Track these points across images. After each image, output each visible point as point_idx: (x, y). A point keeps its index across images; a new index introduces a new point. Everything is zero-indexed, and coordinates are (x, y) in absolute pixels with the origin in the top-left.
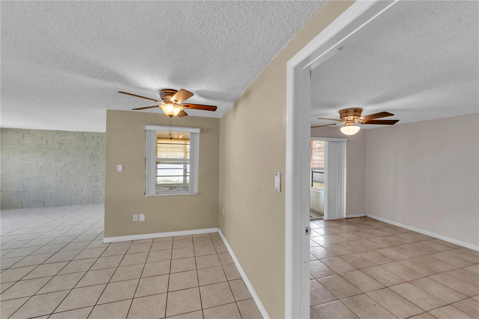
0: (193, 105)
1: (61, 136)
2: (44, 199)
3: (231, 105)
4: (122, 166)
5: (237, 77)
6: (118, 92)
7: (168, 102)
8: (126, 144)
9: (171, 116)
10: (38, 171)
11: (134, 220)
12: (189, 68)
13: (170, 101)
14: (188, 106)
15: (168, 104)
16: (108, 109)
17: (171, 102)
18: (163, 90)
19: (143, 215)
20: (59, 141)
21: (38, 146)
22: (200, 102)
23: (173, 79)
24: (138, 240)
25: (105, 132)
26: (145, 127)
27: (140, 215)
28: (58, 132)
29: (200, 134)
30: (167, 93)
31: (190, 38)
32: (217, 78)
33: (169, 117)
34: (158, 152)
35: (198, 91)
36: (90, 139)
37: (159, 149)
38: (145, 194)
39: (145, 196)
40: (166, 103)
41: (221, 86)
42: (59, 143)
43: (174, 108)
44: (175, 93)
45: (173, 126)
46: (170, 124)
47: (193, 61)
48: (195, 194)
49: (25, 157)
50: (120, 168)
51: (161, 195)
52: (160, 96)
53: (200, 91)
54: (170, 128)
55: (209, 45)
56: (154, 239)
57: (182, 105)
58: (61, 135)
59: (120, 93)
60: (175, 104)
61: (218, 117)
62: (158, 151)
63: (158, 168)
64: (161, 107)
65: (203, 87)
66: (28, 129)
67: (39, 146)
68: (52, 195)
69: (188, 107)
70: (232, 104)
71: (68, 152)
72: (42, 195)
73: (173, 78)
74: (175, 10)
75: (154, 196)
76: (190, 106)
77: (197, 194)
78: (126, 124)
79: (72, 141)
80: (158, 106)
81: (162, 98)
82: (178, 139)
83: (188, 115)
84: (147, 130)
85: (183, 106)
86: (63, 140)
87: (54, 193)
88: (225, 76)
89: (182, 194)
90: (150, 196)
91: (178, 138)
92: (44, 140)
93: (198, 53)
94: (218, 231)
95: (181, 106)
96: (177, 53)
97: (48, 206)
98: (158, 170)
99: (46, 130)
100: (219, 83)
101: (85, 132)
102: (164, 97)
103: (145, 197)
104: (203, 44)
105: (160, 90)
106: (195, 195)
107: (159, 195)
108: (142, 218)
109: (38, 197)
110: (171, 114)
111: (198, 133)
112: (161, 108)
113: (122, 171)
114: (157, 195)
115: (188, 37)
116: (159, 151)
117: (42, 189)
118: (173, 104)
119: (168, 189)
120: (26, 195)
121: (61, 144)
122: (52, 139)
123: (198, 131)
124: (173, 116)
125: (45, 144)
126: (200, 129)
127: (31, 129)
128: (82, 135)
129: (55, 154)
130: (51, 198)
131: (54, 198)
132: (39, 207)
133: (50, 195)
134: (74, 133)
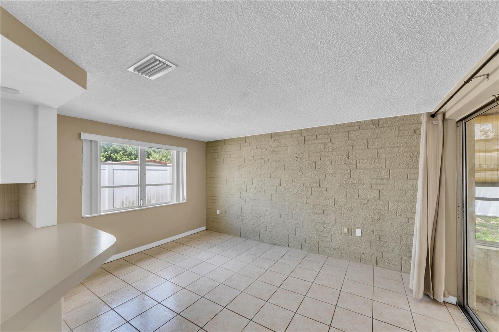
2: (259, 230)
10: (254, 191)
21: (253, 157)
36: (312, 140)
42: (273, 151)
49: (242, 172)
58: (276, 140)
66: (244, 137)
68: (267, 226)
71: (283, 164)
79: (288, 147)
86: (278, 147)
87: (269, 224)
92: (258, 149)
99: (260, 135)
109: (254, 226)
117: (257, 216)
120: (243, 221)
121: (275, 153)
122: (266, 146)
125: (260, 154)
127: (247, 137)
128: (300, 135)
129: (269, 168)
130: (266, 231)
131: (269, 231)
132: (254, 240)
133: (264, 225)
134: (291, 134)
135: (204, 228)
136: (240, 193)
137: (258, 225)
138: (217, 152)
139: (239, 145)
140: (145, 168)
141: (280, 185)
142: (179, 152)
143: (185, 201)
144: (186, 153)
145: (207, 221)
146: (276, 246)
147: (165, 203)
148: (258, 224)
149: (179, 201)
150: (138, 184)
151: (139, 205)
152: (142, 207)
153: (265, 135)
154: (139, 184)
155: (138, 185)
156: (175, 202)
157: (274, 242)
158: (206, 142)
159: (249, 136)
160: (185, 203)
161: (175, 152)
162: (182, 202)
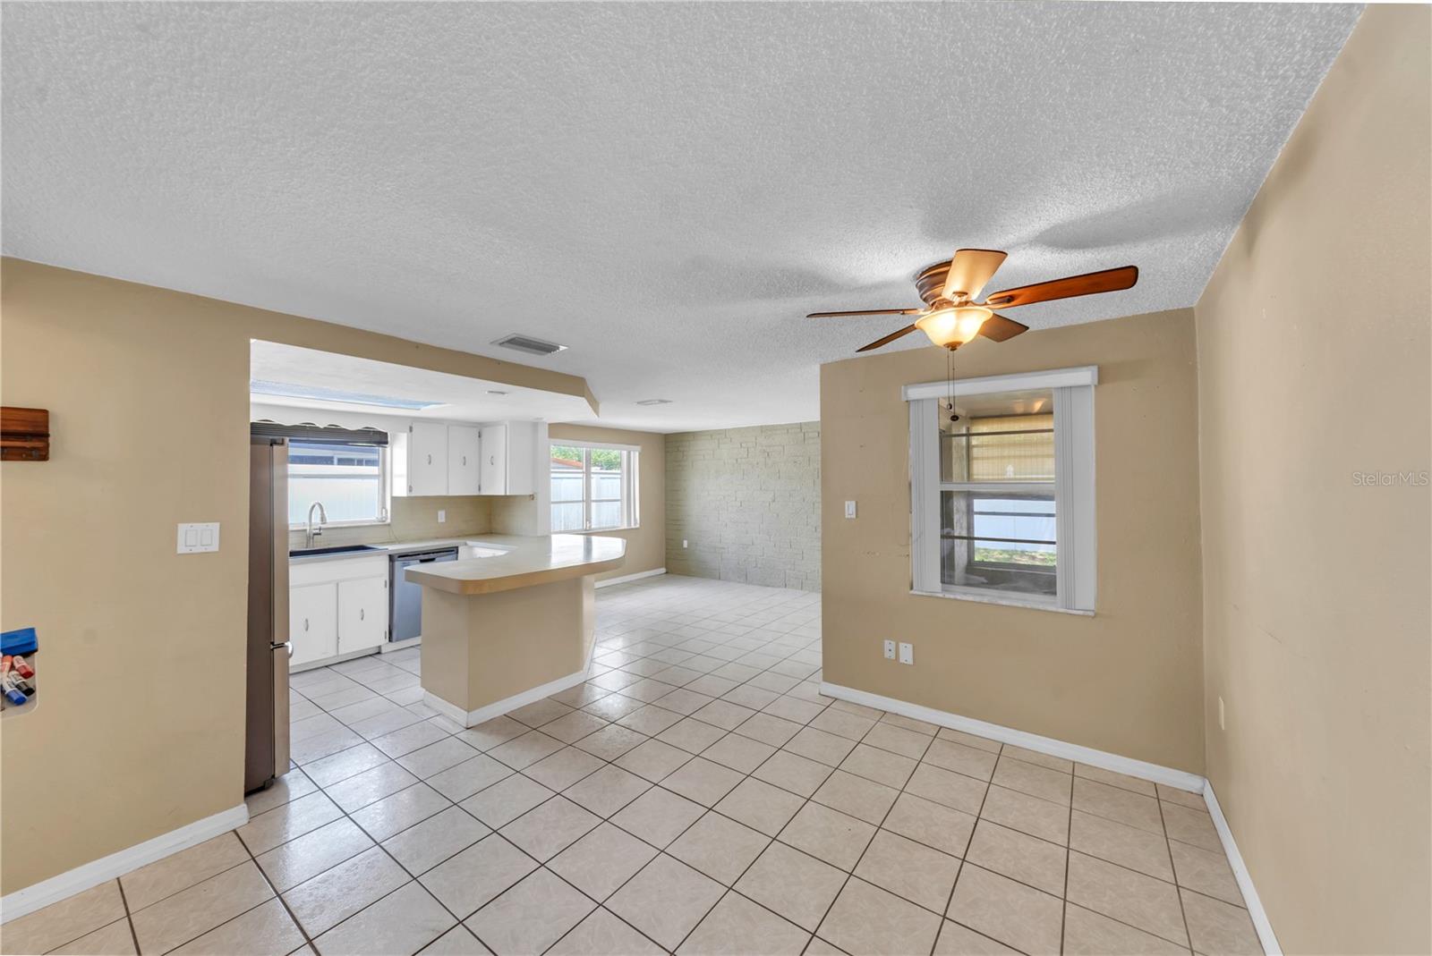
0: (1027, 292)
3: (1233, 236)
4: (854, 503)
5: (1206, 103)
6: (808, 316)
7: (937, 304)
8: (861, 446)
9: (953, 346)
10: (738, 510)
11: (887, 655)
12: (971, 173)
13: (943, 300)
14: (1010, 299)
15: (943, 311)
16: (822, 363)
17: (949, 303)
18: (923, 273)
19: (910, 646)
20: (764, 448)
21: (736, 460)
22: (1070, 268)
23: (939, 228)
24: (897, 714)
25: (819, 419)
26: (906, 393)
27: (902, 645)
29: (1095, 386)
30: (934, 276)
31: (927, 75)
32: (1098, 156)
33: (948, 350)
34: (975, 462)
35: (1041, 234)
36: (813, 438)
37: (975, 452)
38: (912, 588)
39: (912, 592)
40: (937, 308)
41: (1132, 177)
42: (764, 451)
43: (958, 317)
44: (947, 272)
45: (959, 379)
46: (951, 374)
47: (974, 140)
48: (1081, 613)
49: (721, 482)
50: (850, 508)
51: (959, 597)
52: (917, 291)
53: (1047, 231)
54: (951, 386)
55: (1007, 54)
56: (941, 727)
57: (989, 302)
59: (813, 319)
60: (961, 304)
61: (1186, 304)
62: (973, 459)
63: (975, 510)
64: (922, 325)
65: (1058, 211)
66: (724, 430)
67: (739, 460)
68: (757, 560)
69: (1012, 303)
70: (1238, 227)
73: (938, 224)
74: (848, 21)
75: (938, 598)
76: (1019, 296)
77: (1091, 614)
78: (861, 391)
79: (784, 447)
80: (912, 328)
81: (924, 296)
82: (1027, 415)
83: (1028, 328)
84: (914, 401)
85: (993, 304)
86: (770, 446)
87: (759, 557)
88: (1137, 130)
89: (1028, 606)
90: (924, 594)
91: (1030, 411)
92: (744, 448)
93: (976, 106)
94: (1203, 789)
95: (986, 304)
96: (912, 146)
97: (751, 583)
98: (975, 516)
100: (1118, 170)
101: (805, 424)
102: (928, 293)
103: (913, 595)
104: (982, 64)
105: (915, 275)
106: (1083, 616)
107: (952, 596)
108: (906, 654)
110: (951, 340)
111: (1087, 386)
112: (921, 329)
113: (854, 516)
114: (947, 596)
115: (922, 74)
116: (977, 458)
117: (743, 548)
118: (955, 306)
119: (983, 580)
120: (723, 556)
121: (767, 454)
122: (754, 444)
123: (1086, 376)
124: (960, 343)
125: (746, 455)
126: (1095, 369)
128: (799, 430)
129: (759, 476)
131: (760, 568)
132: (739, 582)
133: (753, 560)
134: (787, 428)
135: (663, 570)
137: (744, 560)
138: (683, 452)
139: (716, 441)
140: (590, 477)
141: (775, 501)
142: (629, 453)
143: (638, 526)
144: (640, 454)
145: (667, 559)
147: (612, 528)
148: (744, 558)
149: (630, 525)
151: (585, 528)
152: (587, 531)
153: (753, 428)
154: (585, 499)
155: (583, 501)
156: (624, 525)
158: (665, 435)
160: (636, 529)
161: (625, 453)
162: (633, 526)
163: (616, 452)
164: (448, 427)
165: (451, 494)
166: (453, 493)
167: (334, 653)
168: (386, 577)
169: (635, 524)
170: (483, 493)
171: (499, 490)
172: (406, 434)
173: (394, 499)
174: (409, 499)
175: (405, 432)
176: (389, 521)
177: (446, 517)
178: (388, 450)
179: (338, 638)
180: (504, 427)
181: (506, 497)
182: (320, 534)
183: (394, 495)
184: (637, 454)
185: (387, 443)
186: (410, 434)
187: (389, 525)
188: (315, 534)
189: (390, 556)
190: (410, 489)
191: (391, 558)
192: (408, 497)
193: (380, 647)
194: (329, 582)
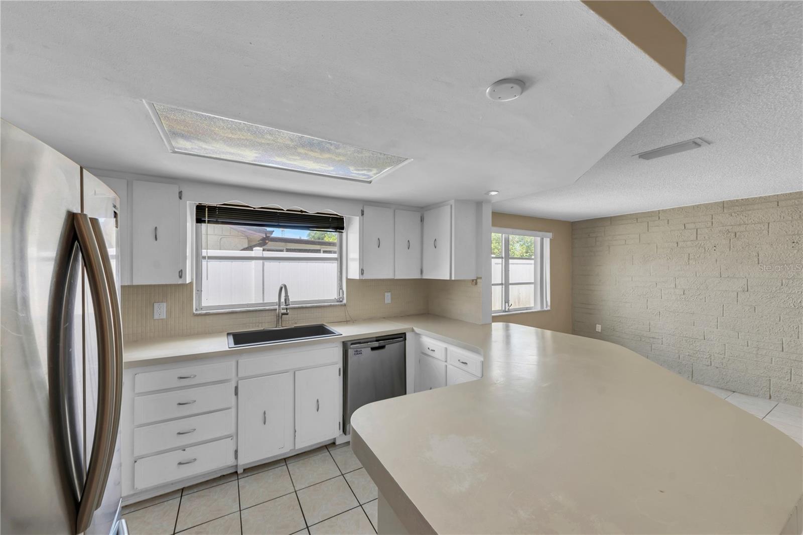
1: (733, 214)
2: (692, 364)
10: (679, 298)
20: (727, 228)
21: (677, 243)
28: (723, 205)
42: (728, 232)
49: (651, 267)
58: (735, 213)
66: (656, 211)
67: (680, 244)
68: (712, 358)
71: (755, 254)
72: (688, 354)
79: (769, 223)
86: (740, 225)
87: (716, 355)
92: (690, 229)
97: (700, 382)
99: (693, 207)
109: (679, 356)
117: (686, 340)
120: (653, 346)
121: (733, 235)
122: (710, 224)
125: (693, 237)
127: (663, 210)
129: (717, 260)
130: (708, 366)
131: (717, 368)
133: (705, 357)
136: (647, 300)
137: (689, 355)
140: (509, 262)
141: (747, 291)
142: (542, 240)
143: (549, 308)
144: (550, 239)
146: (735, 393)
147: (527, 310)
148: (689, 352)
149: (543, 308)
150: (501, 282)
151: (504, 309)
152: (506, 312)
153: (708, 206)
154: (504, 282)
155: (502, 284)
156: (538, 308)
157: (729, 387)
158: (572, 222)
159: (667, 210)
160: (548, 311)
161: (539, 239)
162: (545, 309)
163: (533, 240)
164: (395, 211)
165: (397, 277)
166: (399, 276)
167: (292, 448)
168: (340, 365)
169: (546, 307)
170: (426, 276)
171: (443, 273)
172: (358, 218)
173: (348, 280)
174: (361, 281)
175: (358, 216)
176: (345, 301)
177: (392, 299)
178: (344, 235)
179: (295, 431)
180: (449, 206)
181: (450, 281)
182: (287, 314)
183: (348, 278)
184: (548, 240)
185: (343, 228)
186: (362, 217)
187: (345, 305)
188: (283, 314)
189: (344, 343)
190: (362, 272)
191: (345, 346)
192: (359, 279)
193: (335, 439)
194: (286, 372)
